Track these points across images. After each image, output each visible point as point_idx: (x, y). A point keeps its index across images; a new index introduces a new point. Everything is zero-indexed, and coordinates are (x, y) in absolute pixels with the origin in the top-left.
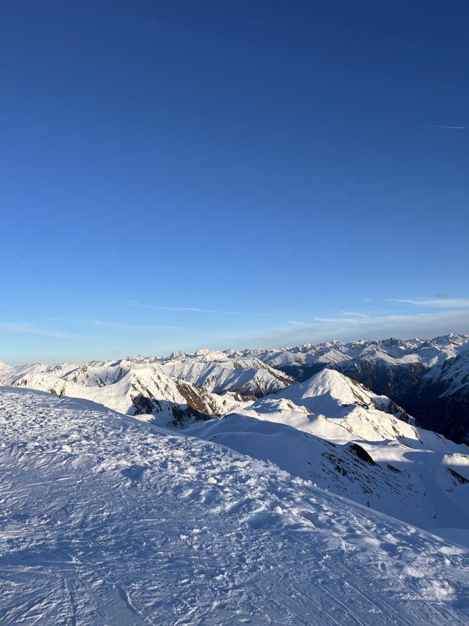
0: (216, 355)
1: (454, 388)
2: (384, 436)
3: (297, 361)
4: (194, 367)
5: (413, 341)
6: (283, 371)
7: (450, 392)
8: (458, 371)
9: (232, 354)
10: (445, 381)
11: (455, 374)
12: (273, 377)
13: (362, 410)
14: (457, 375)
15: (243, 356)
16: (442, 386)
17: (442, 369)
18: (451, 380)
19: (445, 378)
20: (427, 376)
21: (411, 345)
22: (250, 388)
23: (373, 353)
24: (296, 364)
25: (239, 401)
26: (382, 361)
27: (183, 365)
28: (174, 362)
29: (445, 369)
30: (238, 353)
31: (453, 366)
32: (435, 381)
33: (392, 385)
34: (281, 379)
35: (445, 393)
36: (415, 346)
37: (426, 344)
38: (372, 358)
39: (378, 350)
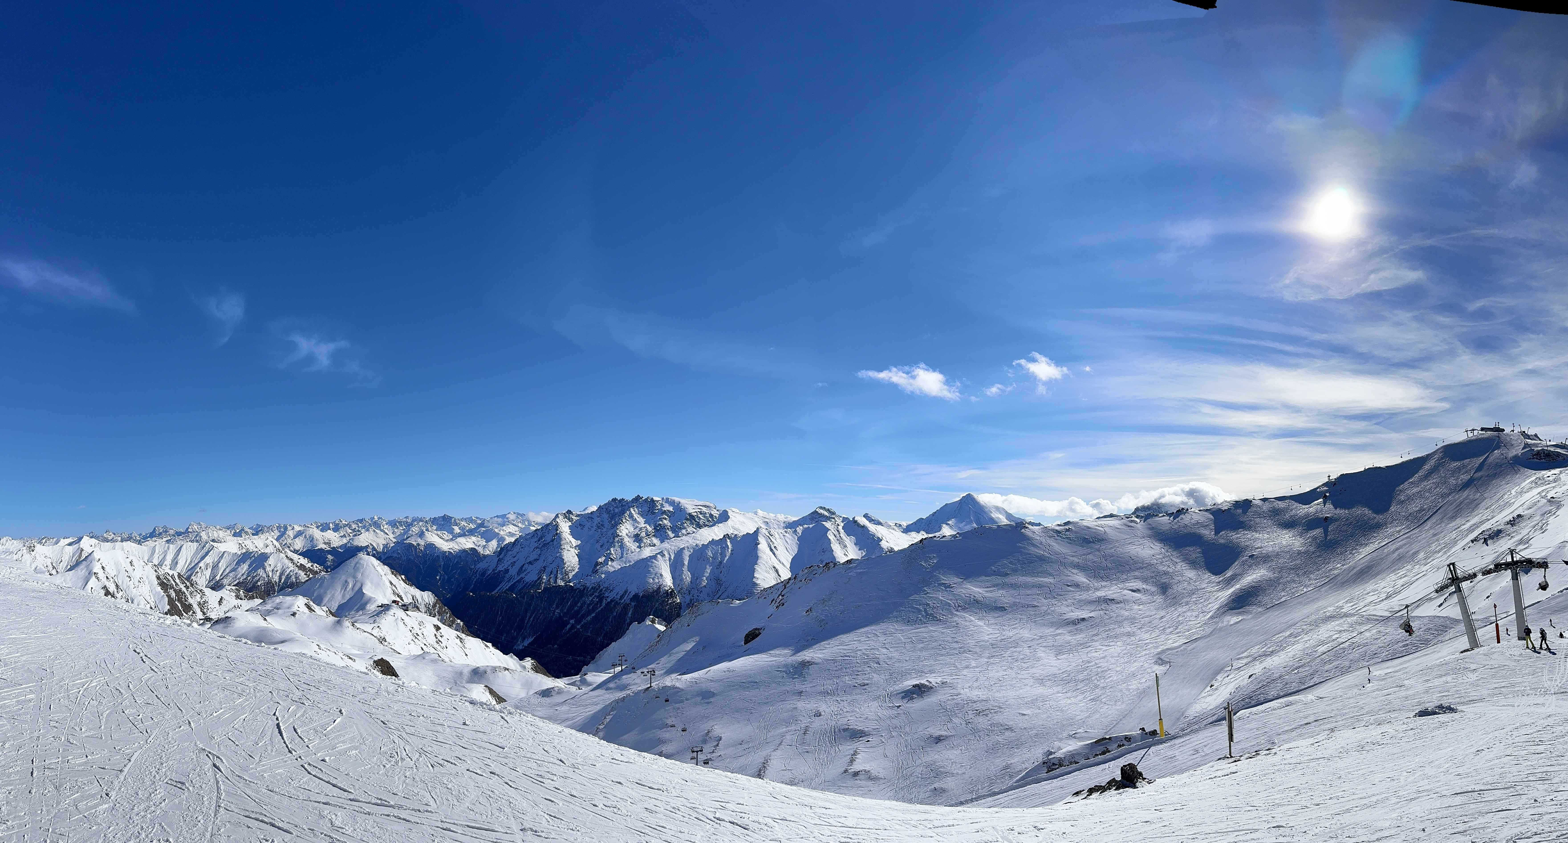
0: (215, 532)
1: (509, 581)
2: (424, 647)
3: (325, 543)
4: (182, 549)
5: (470, 520)
6: (305, 557)
7: (505, 586)
8: (514, 560)
9: (238, 531)
10: (500, 571)
11: (511, 563)
12: (291, 565)
13: (400, 613)
14: (513, 564)
15: (253, 534)
16: (495, 579)
17: (498, 556)
18: (507, 571)
19: (500, 568)
20: (481, 566)
21: (466, 525)
22: (258, 580)
23: (421, 535)
24: (323, 546)
25: (241, 599)
26: (431, 546)
27: (167, 545)
28: (155, 541)
29: (501, 557)
30: (246, 529)
31: (510, 553)
32: (490, 572)
33: (440, 578)
34: (302, 567)
35: (499, 588)
36: (472, 526)
37: (482, 525)
38: (419, 541)
39: (427, 530)
